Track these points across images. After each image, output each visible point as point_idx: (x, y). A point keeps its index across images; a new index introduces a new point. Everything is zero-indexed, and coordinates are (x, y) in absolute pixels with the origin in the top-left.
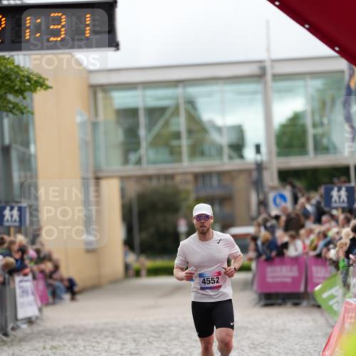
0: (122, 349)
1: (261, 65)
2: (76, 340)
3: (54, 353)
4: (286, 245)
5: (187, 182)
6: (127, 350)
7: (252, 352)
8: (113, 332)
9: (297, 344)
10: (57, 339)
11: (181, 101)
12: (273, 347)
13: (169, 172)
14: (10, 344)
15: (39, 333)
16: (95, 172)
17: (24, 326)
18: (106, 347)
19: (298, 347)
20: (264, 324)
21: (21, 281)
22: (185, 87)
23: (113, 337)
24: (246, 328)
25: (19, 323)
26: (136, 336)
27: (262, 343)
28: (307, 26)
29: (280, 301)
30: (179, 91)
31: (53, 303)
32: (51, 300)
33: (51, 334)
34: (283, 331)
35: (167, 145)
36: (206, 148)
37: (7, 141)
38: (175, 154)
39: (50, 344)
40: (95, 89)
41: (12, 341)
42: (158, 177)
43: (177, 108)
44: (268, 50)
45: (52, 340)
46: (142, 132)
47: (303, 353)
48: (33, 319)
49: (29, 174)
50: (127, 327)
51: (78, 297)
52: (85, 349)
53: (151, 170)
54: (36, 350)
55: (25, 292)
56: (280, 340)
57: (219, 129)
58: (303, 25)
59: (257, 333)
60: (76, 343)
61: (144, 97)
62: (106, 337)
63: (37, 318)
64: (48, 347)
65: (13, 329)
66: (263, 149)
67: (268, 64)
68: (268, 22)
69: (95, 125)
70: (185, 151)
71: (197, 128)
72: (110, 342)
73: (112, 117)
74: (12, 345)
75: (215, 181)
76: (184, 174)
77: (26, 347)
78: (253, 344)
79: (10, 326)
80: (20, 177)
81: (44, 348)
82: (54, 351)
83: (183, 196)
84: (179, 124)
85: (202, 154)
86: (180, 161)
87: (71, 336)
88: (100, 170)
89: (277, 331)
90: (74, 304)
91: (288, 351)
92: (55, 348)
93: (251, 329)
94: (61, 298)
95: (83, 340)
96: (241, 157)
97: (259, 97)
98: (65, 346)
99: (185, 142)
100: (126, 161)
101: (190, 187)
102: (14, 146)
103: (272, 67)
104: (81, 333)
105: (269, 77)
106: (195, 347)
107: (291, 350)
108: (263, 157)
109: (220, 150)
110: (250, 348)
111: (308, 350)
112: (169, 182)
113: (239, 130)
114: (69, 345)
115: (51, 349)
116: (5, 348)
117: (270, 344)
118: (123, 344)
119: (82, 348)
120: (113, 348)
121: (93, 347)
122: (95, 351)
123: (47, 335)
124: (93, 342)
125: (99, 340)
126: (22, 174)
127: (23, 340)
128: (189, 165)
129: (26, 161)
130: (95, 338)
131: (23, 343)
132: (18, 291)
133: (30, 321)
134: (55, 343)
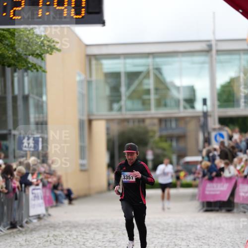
0: (103, 238)
1: (208, 43)
2: (71, 231)
3: (55, 240)
4: (222, 169)
5: (154, 125)
6: (107, 239)
7: (196, 242)
8: (98, 227)
9: (228, 238)
10: (58, 230)
11: (151, 68)
12: (211, 240)
13: (141, 117)
14: (24, 233)
15: (45, 225)
16: (89, 115)
17: (35, 221)
18: (93, 236)
19: (229, 240)
20: (205, 223)
21: (34, 189)
22: (154, 57)
23: (98, 230)
24: (193, 226)
25: (31, 218)
26: (114, 229)
27: (204, 236)
28: (241, 11)
29: (217, 208)
30: (150, 61)
31: (56, 206)
32: (54, 203)
33: (53, 227)
34: (219, 228)
35: (140, 98)
36: (168, 101)
37: (26, 92)
38: (146, 104)
39: (53, 233)
40: (90, 58)
41: (26, 231)
42: (134, 120)
43: (148, 73)
44: (214, 33)
45: (54, 230)
46: (123, 89)
47: (233, 244)
48: (42, 216)
49: (41, 115)
50: (107, 223)
51: (74, 202)
52: (77, 238)
53: (128, 115)
54: (42, 237)
55: (36, 197)
56: (217, 235)
57: (178, 88)
58: (238, 10)
59: (201, 230)
60: (71, 233)
61: (125, 64)
62: (93, 229)
63: (44, 215)
64: (51, 235)
65: (27, 222)
66: (209, 103)
67: (213, 43)
68: (214, 13)
69: (89, 83)
70: (153, 103)
71: (162, 87)
72: (95, 233)
73: (101, 78)
74: (26, 233)
75: (174, 125)
76: (152, 118)
77: (36, 235)
78: (197, 237)
79: (25, 220)
80: (35, 118)
81: (48, 236)
82: (55, 238)
83: (151, 134)
84: (149, 84)
85: (165, 105)
86: (149, 109)
87: (68, 228)
88: (93, 115)
89: (215, 229)
90: (71, 207)
91: (222, 242)
92: (56, 236)
93: (196, 227)
94: (62, 203)
95: (76, 231)
96: (193, 107)
97: (207, 66)
98: (63, 235)
99: (153, 97)
100: (111, 109)
101: (156, 128)
102: (31, 95)
103: (216, 45)
104: (75, 227)
105: (214, 52)
106: (155, 238)
107: (224, 242)
108: (209, 108)
109: (177, 103)
110: (195, 239)
111: (236, 242)
112: (142, 125)
113: (192, 90)
114: (66, 234)
115: (53, 237)
116: (21, 235)
117: (209, 237)
118: (105, 235)
119: (75, 237)
120: (97, 237)
121: (83, 236)
122: (84, 239)
123: (51, 227)
124: (83, 233)
125: (88, 232)
126: (37, 115)
127: (33, 230)
128: (155, 112)
129: (40, 107)
130: (85, 230)
131: (34, 232)
132: (31, 196)
133: (39, 217)
134: (56, 233)
